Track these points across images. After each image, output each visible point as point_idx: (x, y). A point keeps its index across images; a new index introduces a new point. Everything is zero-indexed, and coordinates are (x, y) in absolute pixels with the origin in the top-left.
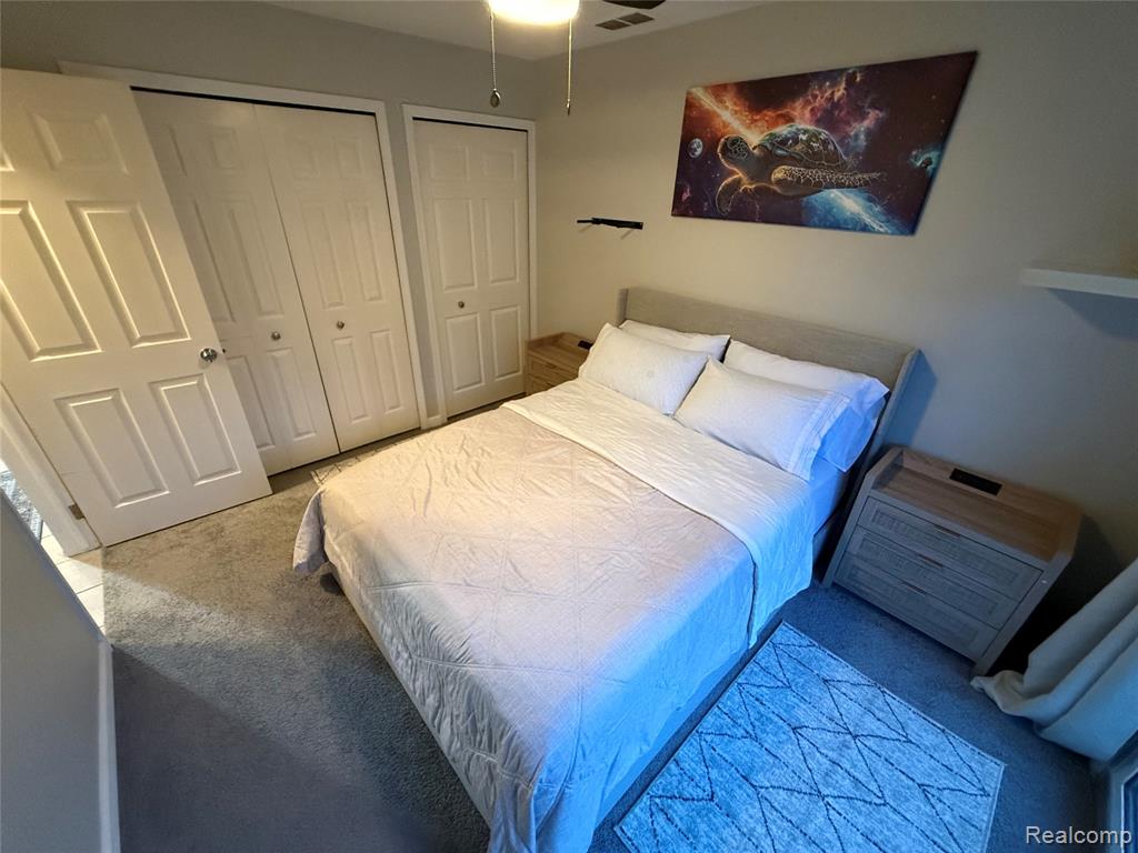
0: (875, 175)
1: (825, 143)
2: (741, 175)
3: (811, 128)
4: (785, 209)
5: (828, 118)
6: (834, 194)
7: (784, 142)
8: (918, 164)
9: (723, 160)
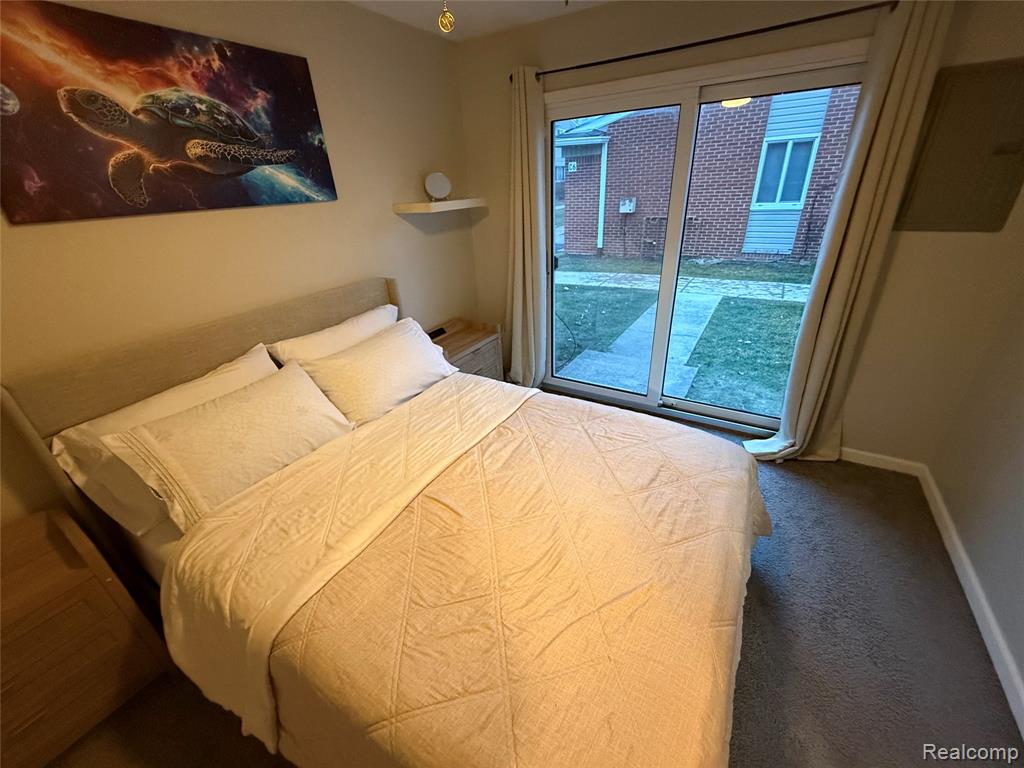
0: (291, 152)
1: (229, 116)
2: (135, 149)
3: (205, 97)
4: (224, 189)
6: (267, 170)
7: (178, 109)
8: (316, 143)
9: (84, 125)
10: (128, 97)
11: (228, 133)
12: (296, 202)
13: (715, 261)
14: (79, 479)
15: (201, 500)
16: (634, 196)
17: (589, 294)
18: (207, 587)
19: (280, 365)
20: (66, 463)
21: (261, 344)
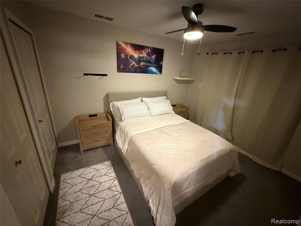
0: (156, 65)
1: (149, 59)
2: (134, 63)
3: (146, 56)
4: (144, 70)
5: (148, 54)
6: (151, 68)
7: (142, 58)
8: (161, 64)
9: (130, 60)
10: (136, 56)
11: (148, 61)
12: (154, 74)
19: (142, 102)
21: (140, 97)
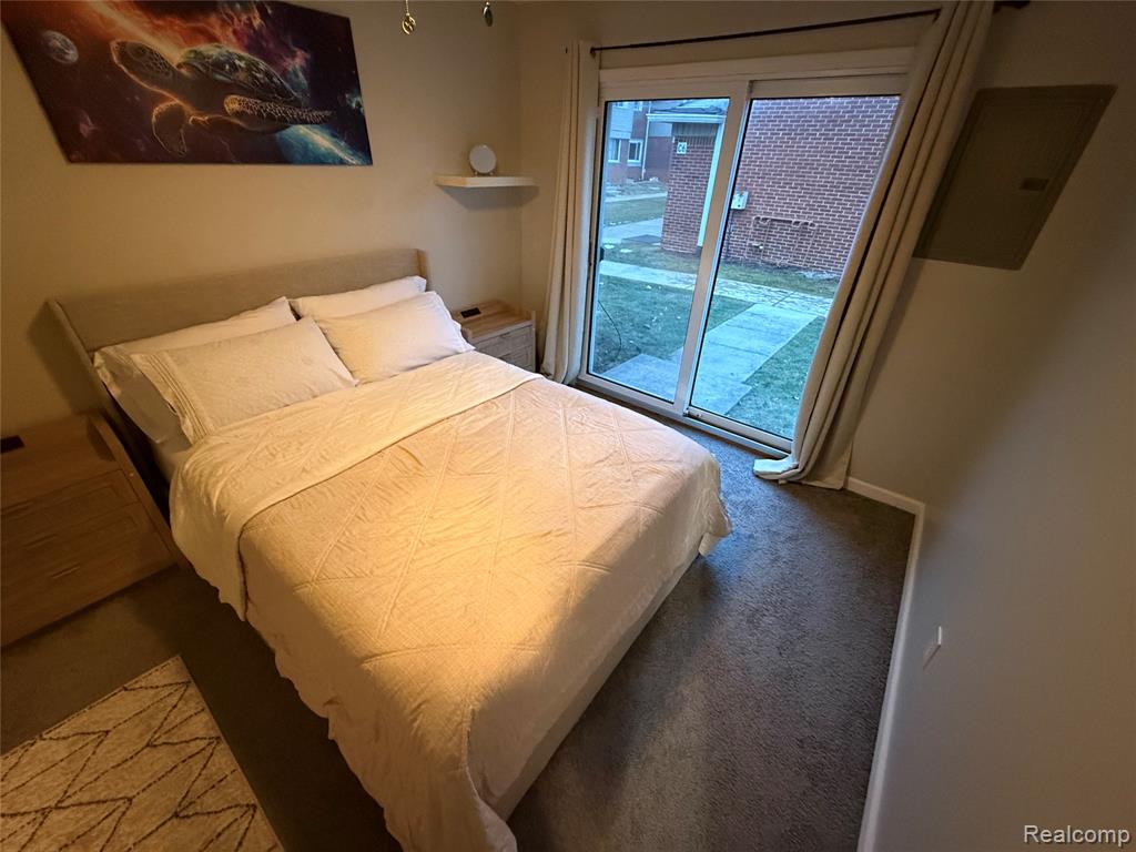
0: (327, 113)
1: (267, 74)
2: (177, 101)
3: (244, 54)
6: (302, 130)
7: (218, 65)
8: (354, 105)
9: (132, 76)
10: (172, 52)
11: (265, 90)
12: (329, 164)
13: (826, 276)
14: (115, 391)
15: (208, 419)
16: (746, 189)
17: (671, 296)
18: (203, 486)
19: (298, 317)
20: (104, 375)
21: (284, 298)
